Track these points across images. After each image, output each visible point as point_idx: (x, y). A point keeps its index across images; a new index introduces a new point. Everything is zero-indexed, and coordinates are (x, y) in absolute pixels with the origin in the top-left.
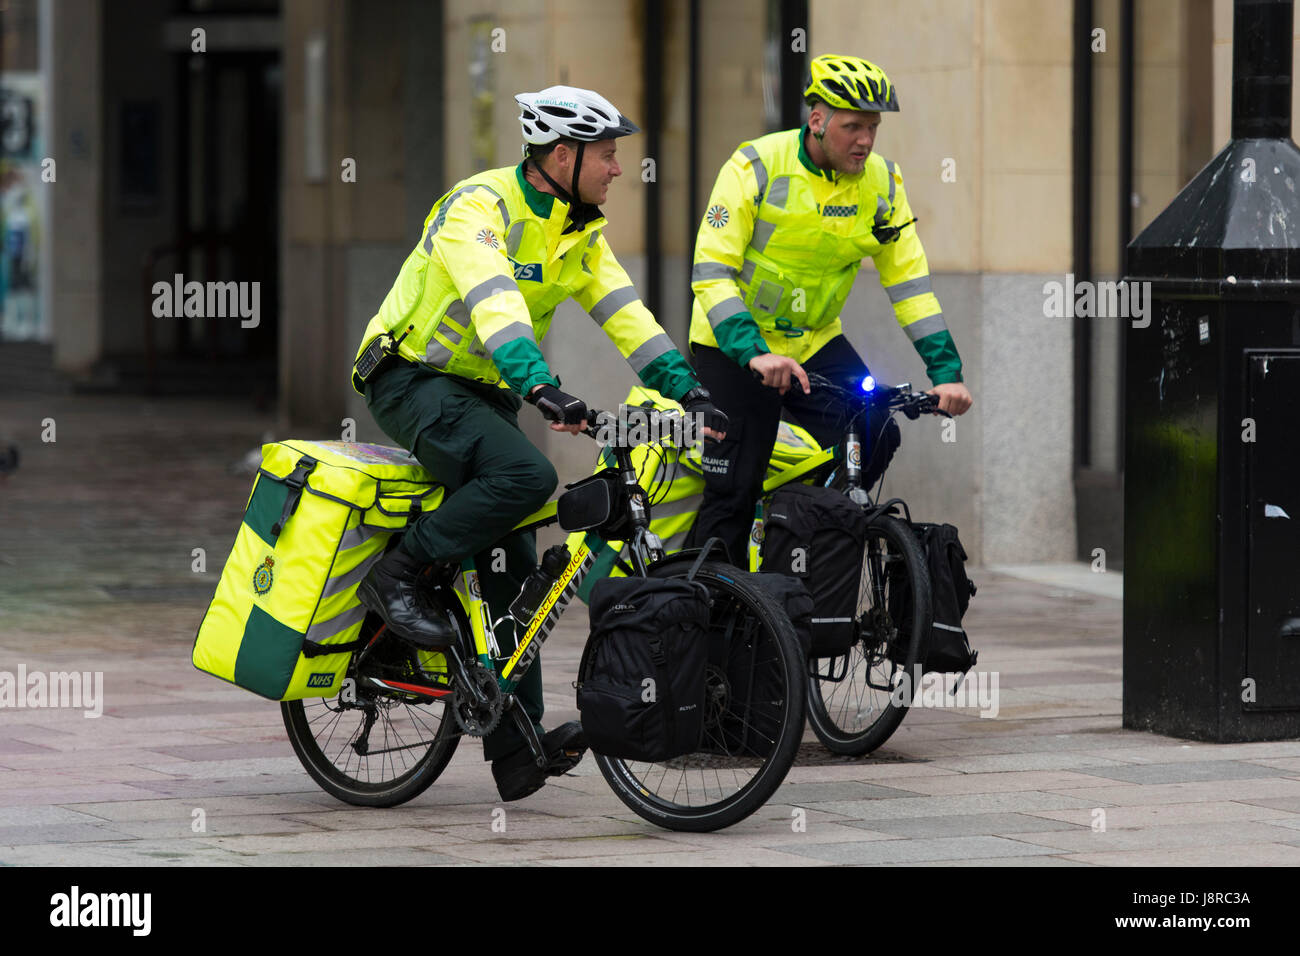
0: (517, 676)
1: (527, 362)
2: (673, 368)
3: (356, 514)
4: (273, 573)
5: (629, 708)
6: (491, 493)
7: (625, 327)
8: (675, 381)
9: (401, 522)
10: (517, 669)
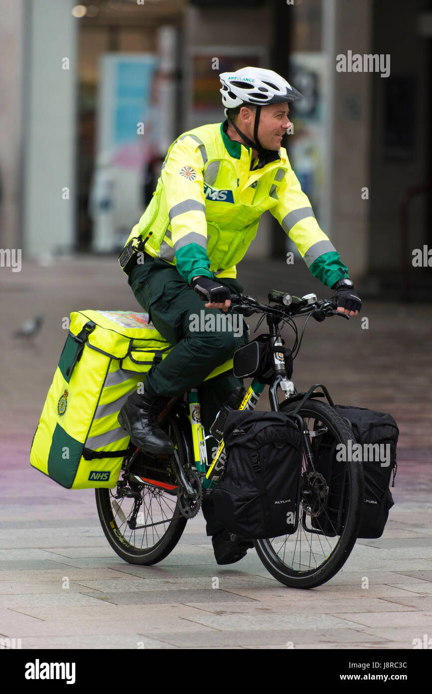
0: (215, 478)
1: (193, 260)
2: (329, 264)
3: (117, 363)
4: (67, 401)
5: (237, 501)
6: (190, 350)
7: (300, 236)
8: (328, 274)
9: (146, 369)
10: (214, 472)
